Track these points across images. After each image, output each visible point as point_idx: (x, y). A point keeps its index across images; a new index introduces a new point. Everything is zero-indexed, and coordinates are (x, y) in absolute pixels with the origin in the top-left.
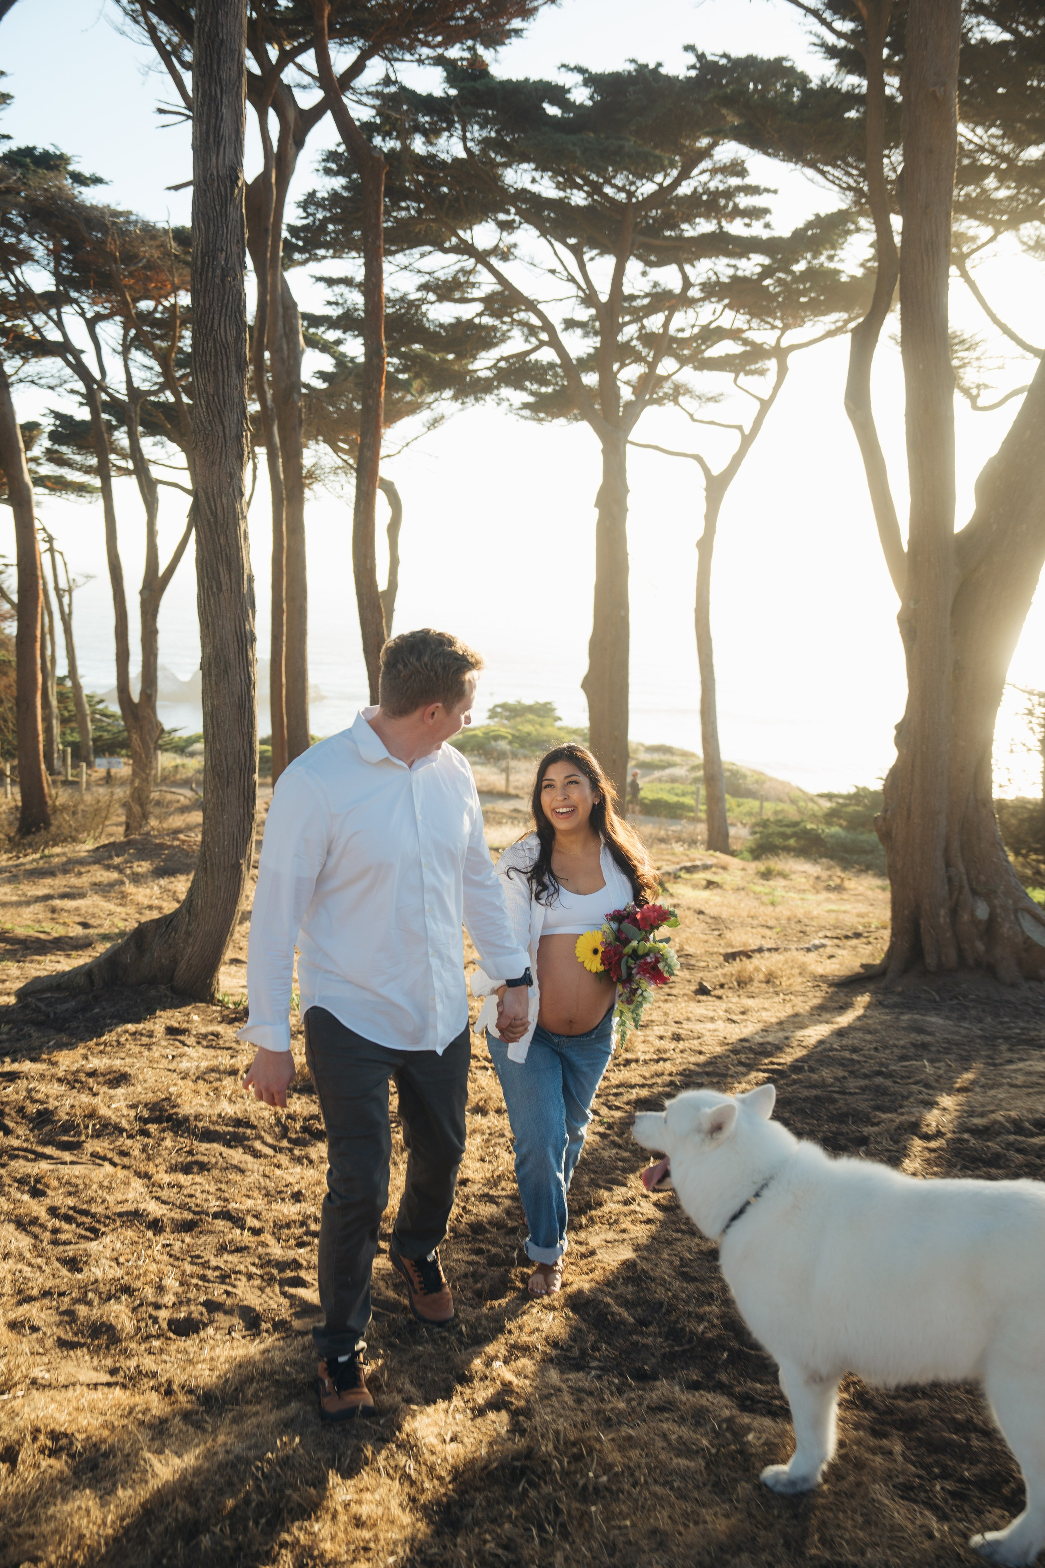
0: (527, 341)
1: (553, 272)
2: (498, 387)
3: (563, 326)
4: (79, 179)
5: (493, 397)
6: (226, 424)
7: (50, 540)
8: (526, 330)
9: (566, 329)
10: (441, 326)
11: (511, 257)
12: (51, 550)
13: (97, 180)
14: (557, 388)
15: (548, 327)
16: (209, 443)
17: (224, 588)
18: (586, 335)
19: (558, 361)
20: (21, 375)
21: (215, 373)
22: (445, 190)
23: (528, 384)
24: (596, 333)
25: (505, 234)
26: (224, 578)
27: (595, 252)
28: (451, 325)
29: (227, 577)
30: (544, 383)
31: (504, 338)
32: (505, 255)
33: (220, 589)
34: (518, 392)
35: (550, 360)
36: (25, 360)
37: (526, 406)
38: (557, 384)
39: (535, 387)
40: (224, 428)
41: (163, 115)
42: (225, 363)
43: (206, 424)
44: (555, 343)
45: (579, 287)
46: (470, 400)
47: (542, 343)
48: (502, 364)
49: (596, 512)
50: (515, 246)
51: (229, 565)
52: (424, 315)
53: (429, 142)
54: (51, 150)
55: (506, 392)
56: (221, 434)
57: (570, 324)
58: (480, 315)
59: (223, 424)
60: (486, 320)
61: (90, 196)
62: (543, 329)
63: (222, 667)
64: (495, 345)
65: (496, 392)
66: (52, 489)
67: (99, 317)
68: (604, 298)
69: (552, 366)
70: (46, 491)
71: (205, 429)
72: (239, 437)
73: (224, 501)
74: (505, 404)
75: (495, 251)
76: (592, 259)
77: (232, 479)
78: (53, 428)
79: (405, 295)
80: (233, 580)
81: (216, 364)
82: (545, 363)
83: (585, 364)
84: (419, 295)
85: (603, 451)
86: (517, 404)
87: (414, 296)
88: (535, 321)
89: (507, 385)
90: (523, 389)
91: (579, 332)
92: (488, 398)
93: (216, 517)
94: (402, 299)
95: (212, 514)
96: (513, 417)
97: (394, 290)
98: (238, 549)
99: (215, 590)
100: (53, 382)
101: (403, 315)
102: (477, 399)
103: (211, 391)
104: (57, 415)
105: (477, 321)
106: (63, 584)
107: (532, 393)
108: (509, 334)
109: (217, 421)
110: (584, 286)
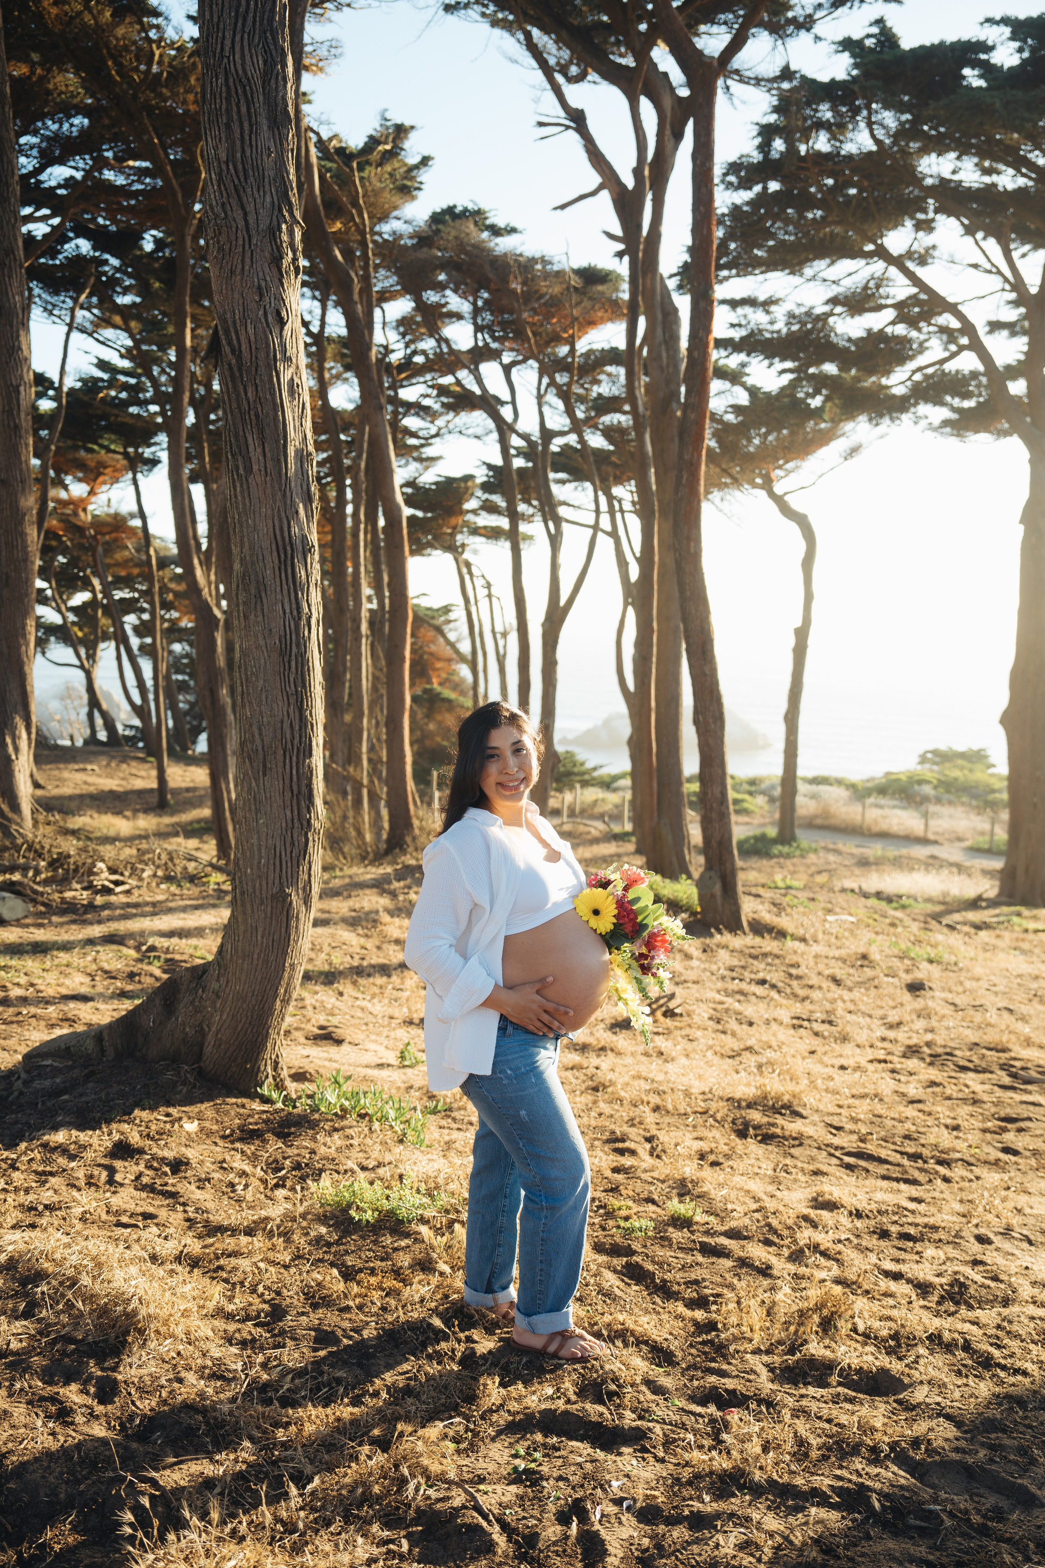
0: (946, 349)
1: (975, 266)
2: (915, 405)
3: (987, 329)
4: (496, 231)
5: (910, 415)
6: (250, 208)
7: (489, 586)
8: (945, 337)
9: (990, 332)
10: (850, 340)
11: (930, 261)
12: (489, 596)
13: (513, 230)
14: (981, 399)
15: (968, 328)
16: (223, 239)
17: (255, 467)
18: (1013, 334)
19: (981, 368)
20: (451, 426)
21: (228, 126)
22: (853, 191)
23: (948, 398)
24: (1024, 332)
25: (921, 234)
26: (255, 453)
27: (1027, 247)
28: (862, 339)
29: (259, 450)
30: (967, 396)
31: (922, 349)
32: (923, 260)
33: (249, 470)
34: (937, 408)
35: (972, 368)
36: (457, 414)
37: (946, 423)
38: (980, 395)
39: (956, 402)
40: (245, 214)
41: (543, 129)
42: (244, 109)
43: (218, 209)
44: (977, 346)
45: (1006, 280)
46: (886, 421)
47: (962, 348)
48: (918, 377)
49: (1021, 528)
50: (934, 247)
51: (261, 431)
52: (832, 329)
53: (833, 137)
54: (471, 206)
55: (924, 409)
56: (241, 224)
57: (995, 326)
58: (893, 323)
59: (243, 208)
60: (900, 329)
61: (503, 245)
62: (962, 331)
63: (253, 591)
64: (912, 358)
65: (912, 410)
66: (488, 537)
67: (514, 363)
68: (1034, 290)
69: (974, 375)
70: (483, 539)
71: (217, 216)
72: (273, 232)
73: (251, 331)
74: (923, 423)
75: (910, 254)
76: (1024, 256)
77: (261, 296)
78: (485, 479)
79: (812, 308)
80: (268, 455)
81: (228, 111)
82: (966, 372)
83: (1012, 372)
84: (827, 308)
85: (1031, 461)
86: (937, 422)
87: (820, 310)
88: (955, 324)
89: (926, 401)
90: (943, 404)
91: (1005, 333)
92: (904, 417)
93: (239, 357)
94: (808, 314)
95: (233, 352)
96: (931, 434)
97: (799, 305)
98: (277, 407)
99: (241, 471)
100: (479, 431)
101: (810, 332)
102: (892, 419)
103: (223, 156)
104: (490, 467)
105: (889, 330)
106: (499, 628)
107: (954, 409)
108: (926, 344)
109: (234, 202)
110: (1012, 279)
